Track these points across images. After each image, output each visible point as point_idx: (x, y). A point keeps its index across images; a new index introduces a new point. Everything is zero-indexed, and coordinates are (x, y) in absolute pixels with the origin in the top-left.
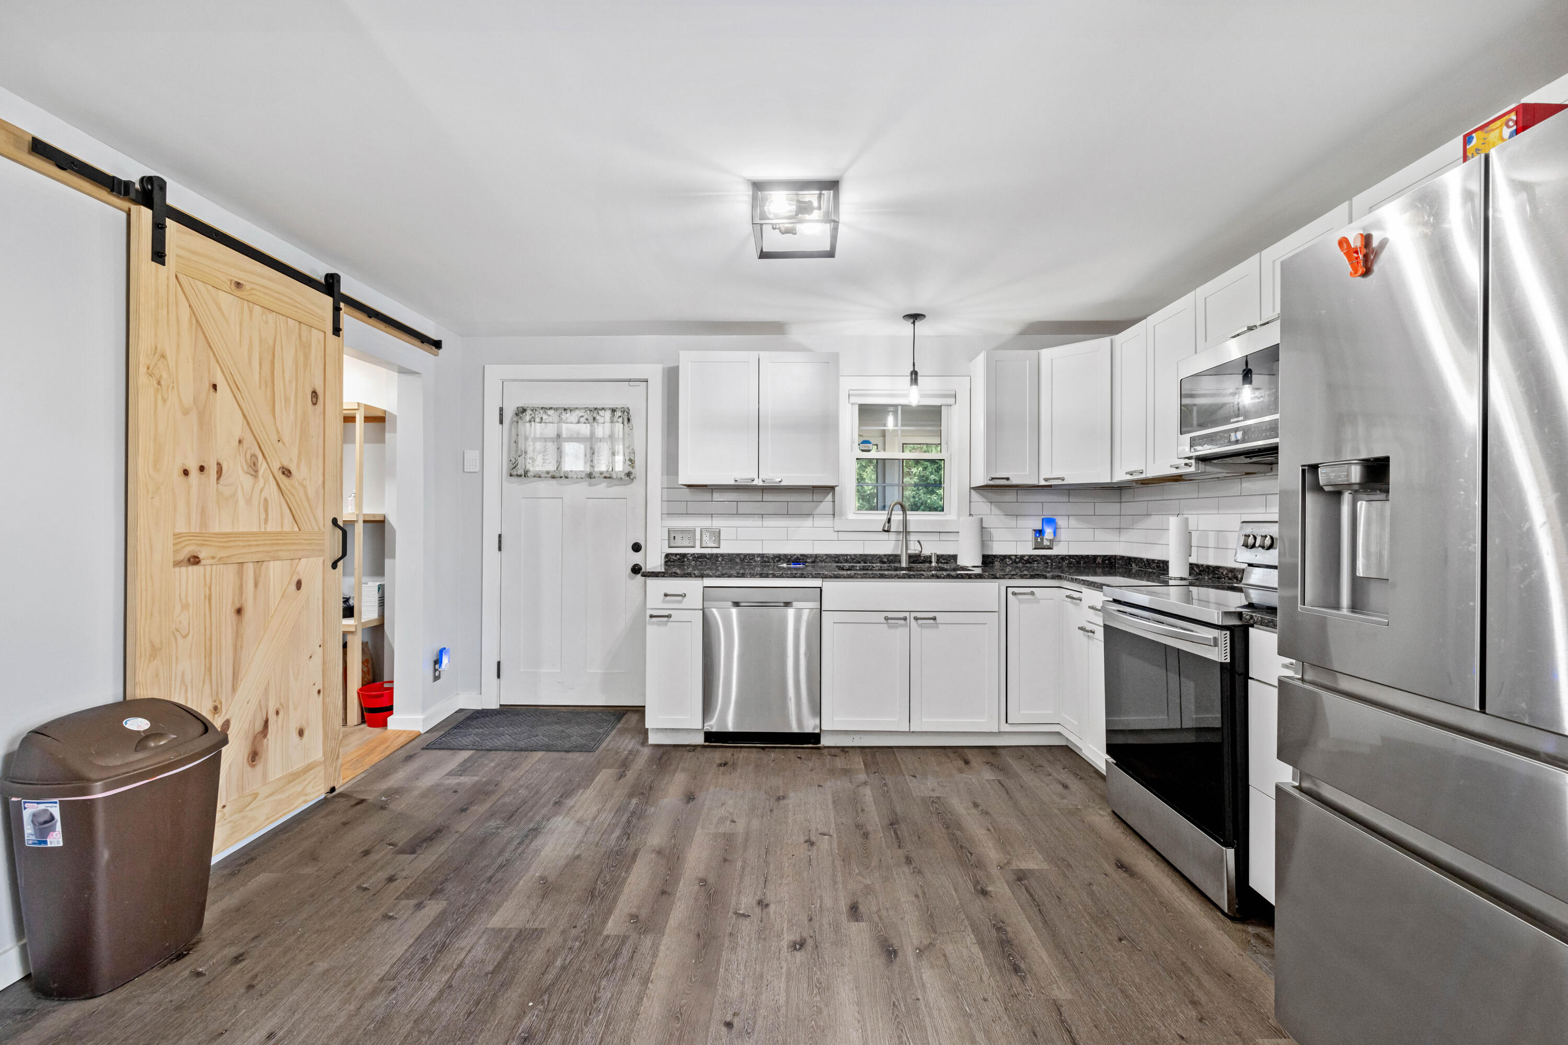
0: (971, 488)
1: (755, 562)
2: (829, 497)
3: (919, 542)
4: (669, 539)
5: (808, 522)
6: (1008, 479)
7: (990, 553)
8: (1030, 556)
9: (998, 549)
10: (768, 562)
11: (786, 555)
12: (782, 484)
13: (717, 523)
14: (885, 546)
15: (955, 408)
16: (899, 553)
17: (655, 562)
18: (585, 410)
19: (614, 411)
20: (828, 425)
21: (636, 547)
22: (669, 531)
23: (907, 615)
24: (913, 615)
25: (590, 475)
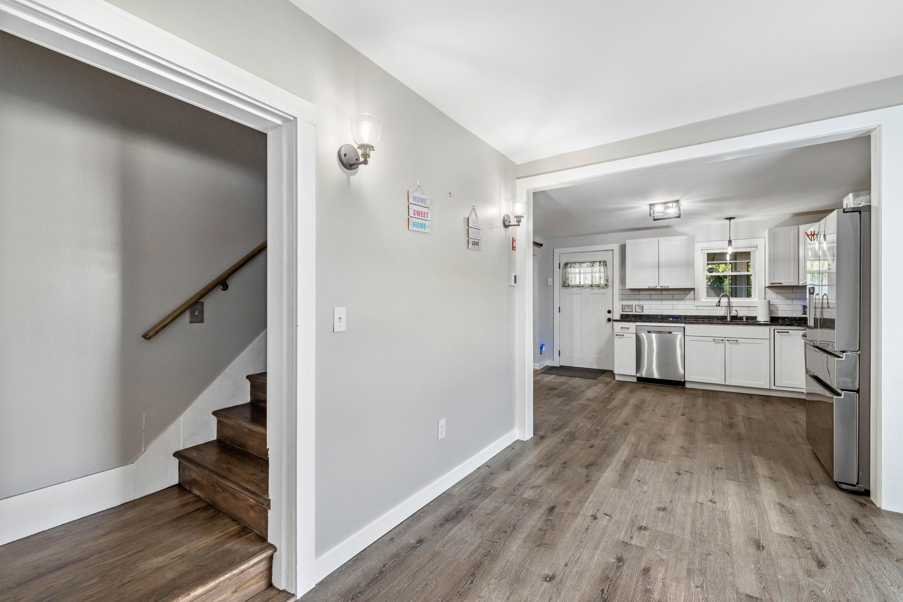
0: (765, 287)
1: (658, 318)
2: (693, 292)
3: (736, 310)
4: (622, 309)
5: (682, 302)
6: (781, 283)
7: (776, 316)
8: (800, 318)
9: (781, 314)
10: (664, 318)
11: (672, 316)
12: (669, 288)
13: (642, 303)
14: (721, 312)
15: (757, 252)
16: (726, 315)
17: (617, 316)
18: (590, 262)
19: (600, 262)
20: (690, 264)
21: (609, 312)
22: (622, 306)
23: (724, 339)
24: (726, 339)
25: (591, 286)
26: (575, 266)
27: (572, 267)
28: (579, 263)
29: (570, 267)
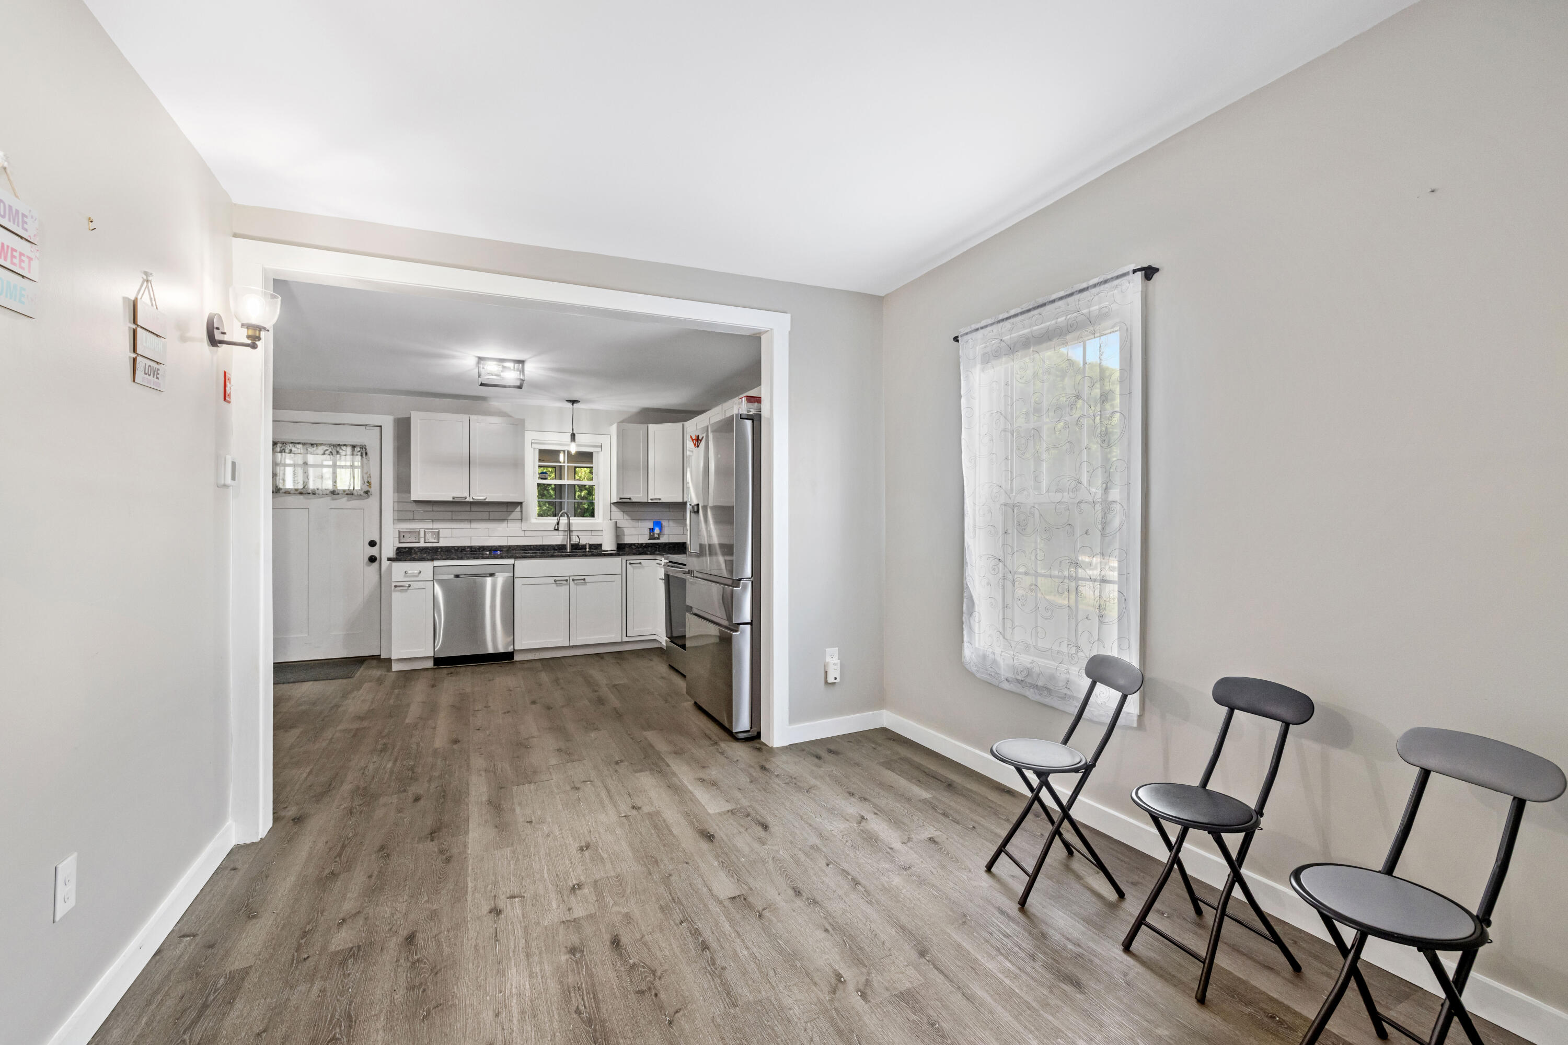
0: (611, 503)
1: (466, 551)
2: (518, 509)
3: (578, 536)
4: (399, 538)
5: (504, 525)
6: (631, 498)
7: (622, 542)
8: (647, 543)
9: (628, 540)
10: (475, 550)
11: (488, 547)
12: (486, 501)
13: (438, 526)
14: (557, 539)
15: (601, 453)
16: (565, 543)
17: (388, 549)
18: (330, 445)
19: (354, 447)
20: (518, 464)
21: (372, 544)
22: (399, 532)
23: (568, 578)
24: (572, 578)
25: (333, 493)
26: (294, 449)
27: (287, 451)
28: (304, 444)
29: (281, 452)
